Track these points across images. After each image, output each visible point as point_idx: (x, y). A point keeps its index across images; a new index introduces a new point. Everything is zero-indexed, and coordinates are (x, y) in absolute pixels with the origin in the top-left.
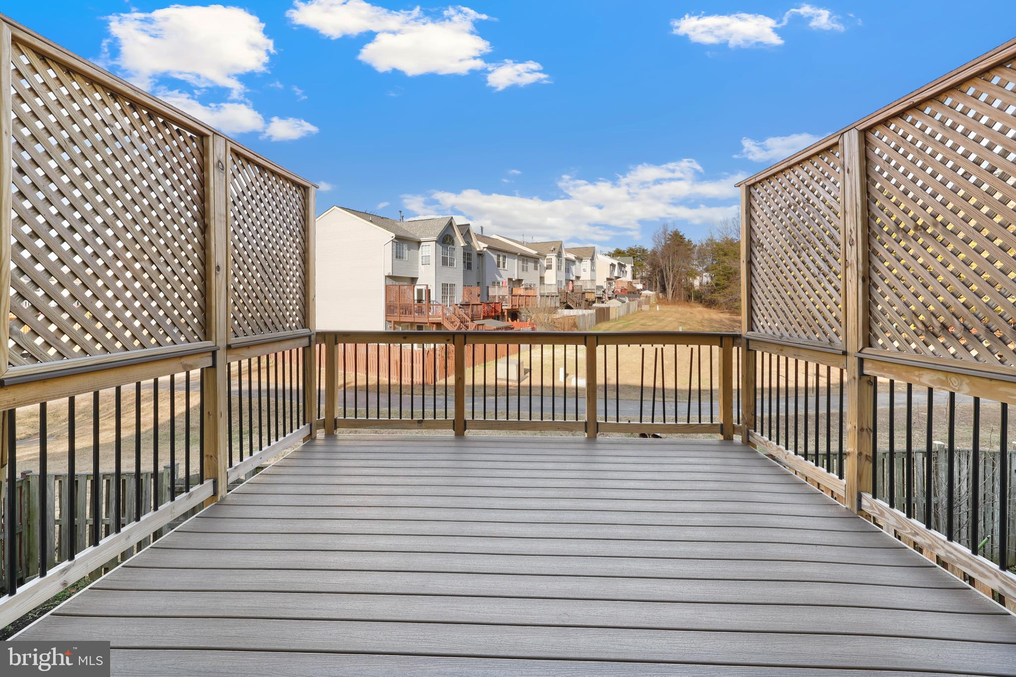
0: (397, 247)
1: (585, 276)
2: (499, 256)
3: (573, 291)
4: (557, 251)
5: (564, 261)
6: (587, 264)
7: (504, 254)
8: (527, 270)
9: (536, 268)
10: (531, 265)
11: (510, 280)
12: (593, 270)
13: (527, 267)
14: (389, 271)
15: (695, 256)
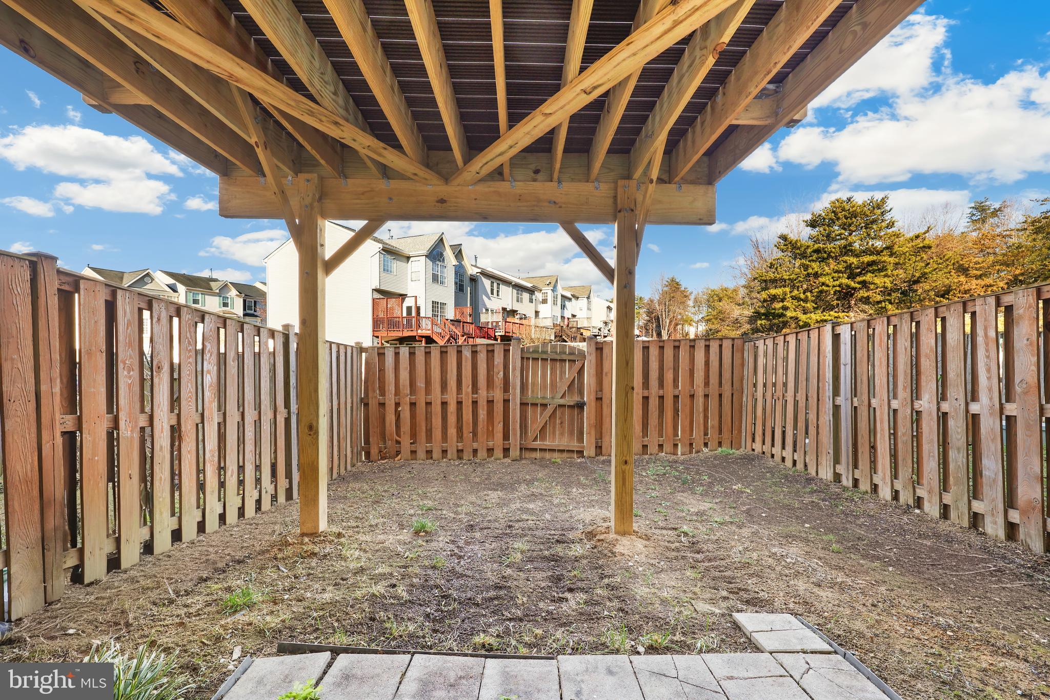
0: (384, 260)
1: (582, 314)
2: (492, 283)
3: (568, 326)
4: (552, 284)
5: (559, 297)
6: (583, 302)
7: (499, 282)
8: (522, 302)
9: (531, 301)
10: (526, 296)
11: (504, 309)
12: (589, 309)
13: (522, 299)
14: (376, 284)
15: (691, 303)
